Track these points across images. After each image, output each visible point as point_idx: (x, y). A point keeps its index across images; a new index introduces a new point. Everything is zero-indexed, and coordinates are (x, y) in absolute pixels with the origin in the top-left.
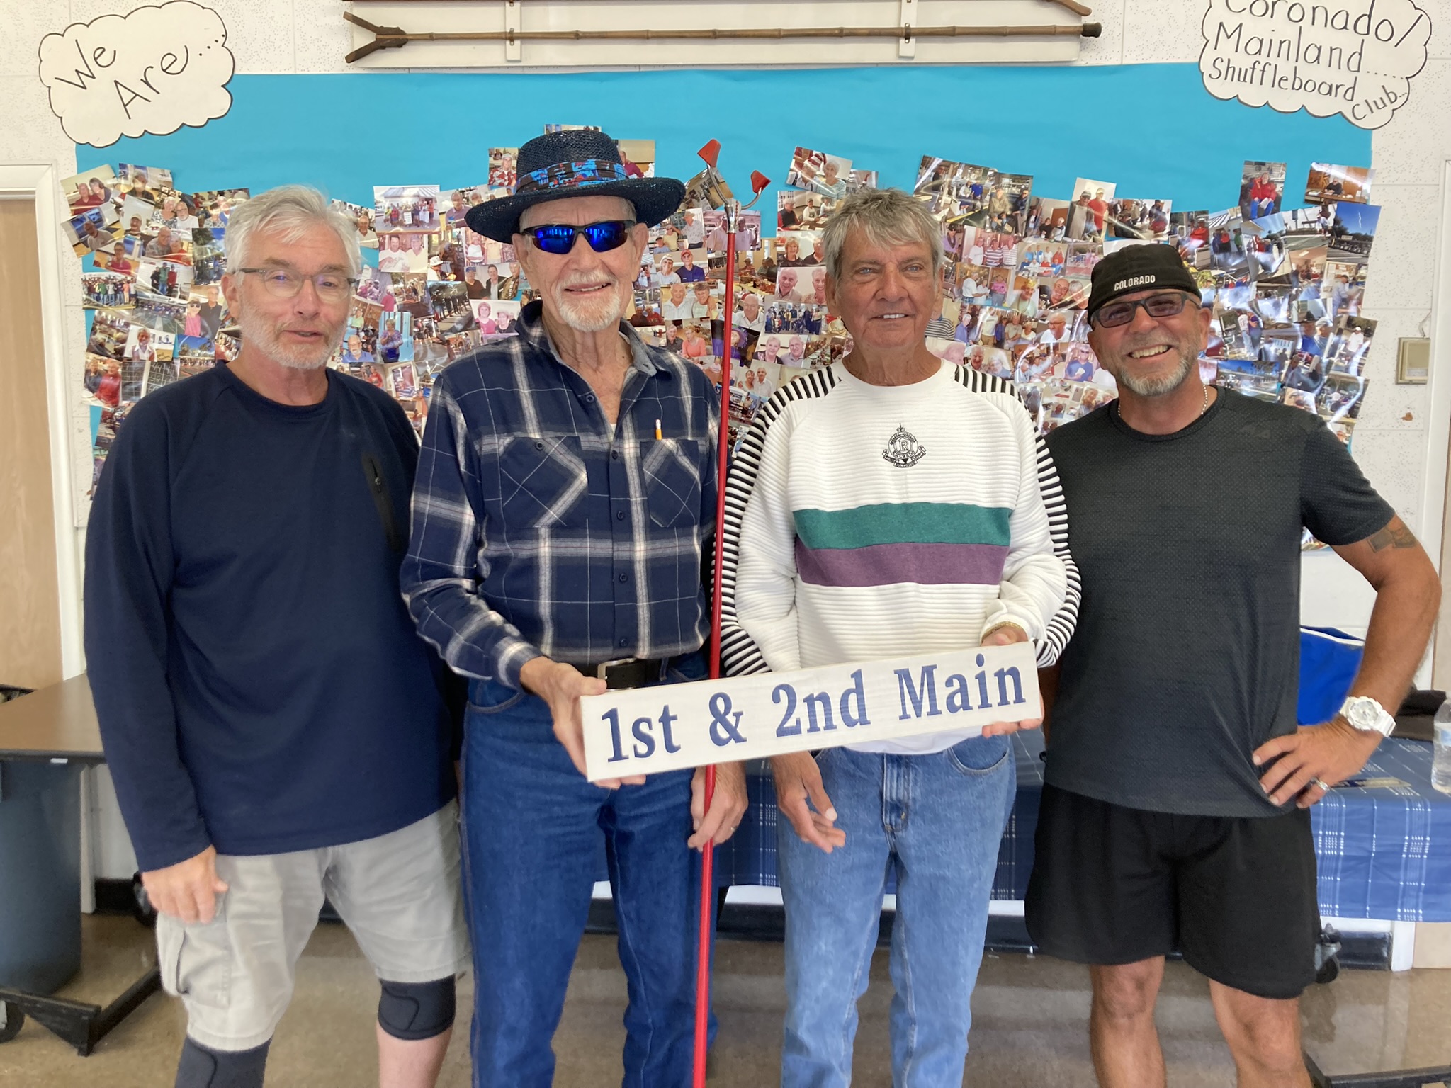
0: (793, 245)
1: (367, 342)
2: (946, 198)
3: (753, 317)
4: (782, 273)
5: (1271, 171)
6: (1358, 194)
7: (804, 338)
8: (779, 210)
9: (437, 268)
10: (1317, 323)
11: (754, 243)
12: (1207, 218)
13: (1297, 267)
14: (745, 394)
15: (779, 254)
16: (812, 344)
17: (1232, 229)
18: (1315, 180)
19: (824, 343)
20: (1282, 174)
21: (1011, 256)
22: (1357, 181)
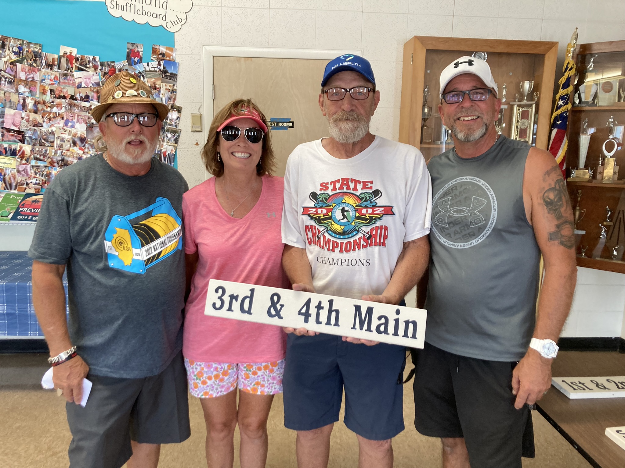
2: (7, 52)
5: (137, 47)
6: (171, 57)
12: (115, 64)
13: (151, 85)
18: (154, 51)
21: (37, 77)
22: (170, 52)
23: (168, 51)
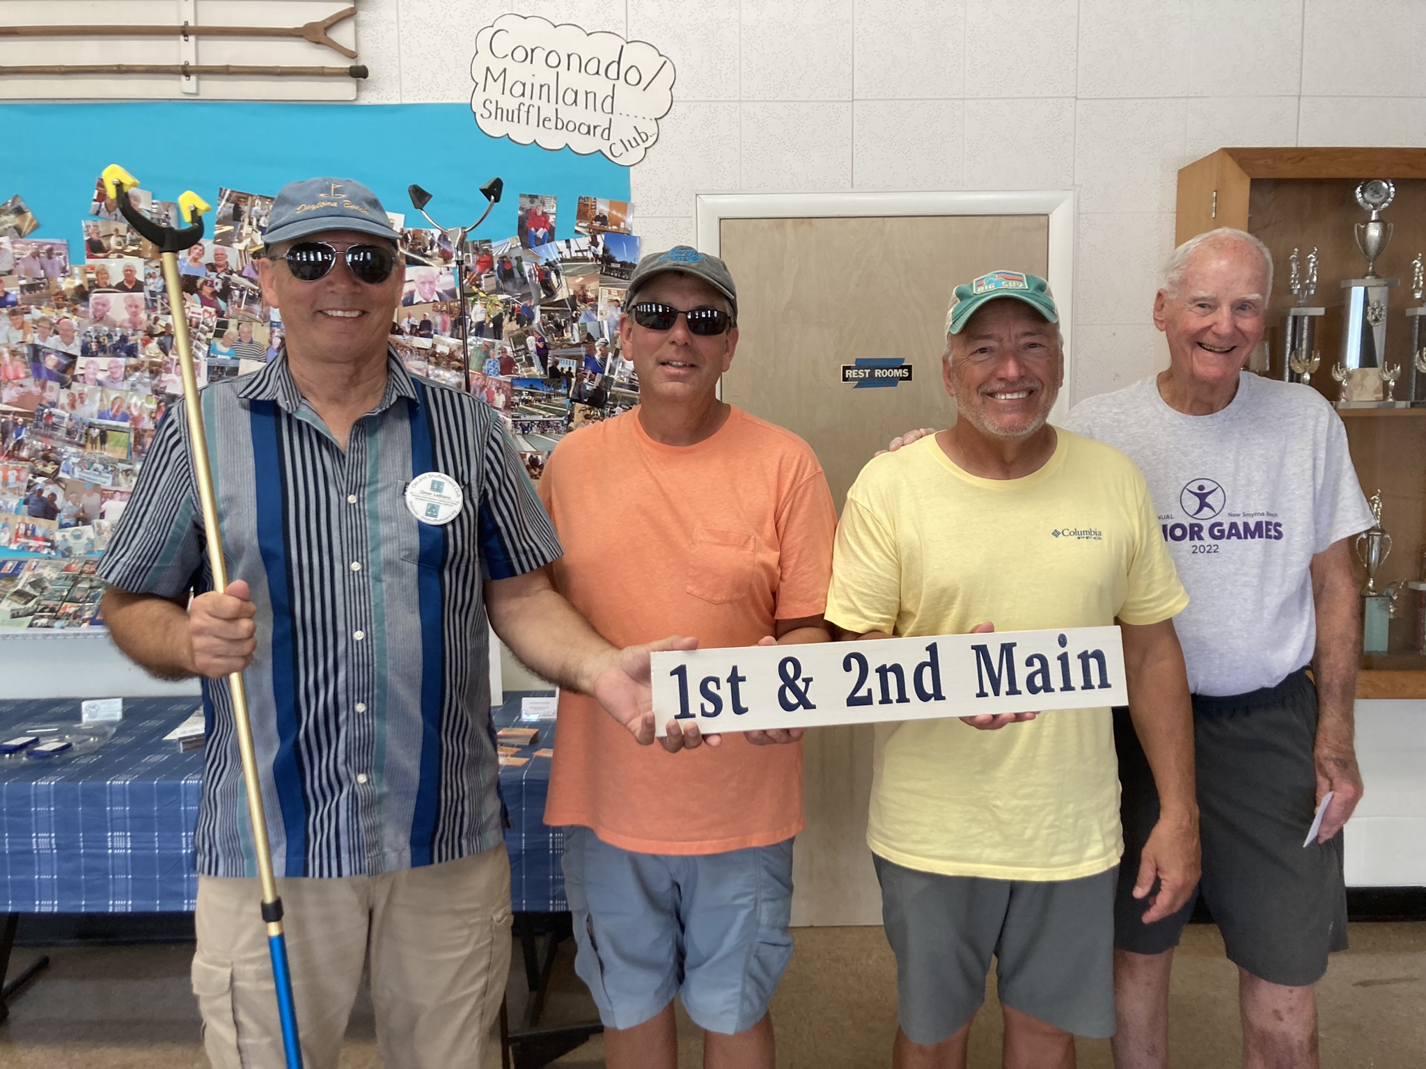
0: (103, 272)
2: (247, 229)
3: (68, 340)
4: (96, 298)
5: (543, 204)
6: (622, 225)
7: (122, 361)
8: (86, 238)
10: (597, 344)
11: (64, 270)
12: (490, 247)
13: (575, 292)
14: (67, 415)
15: (90, 281)
16: (131, 366)
17: (514, 257)
18: (584, 211)
19: (142, 365)
20: (553, 207)
22: (620, 215)
23: (614, 212)
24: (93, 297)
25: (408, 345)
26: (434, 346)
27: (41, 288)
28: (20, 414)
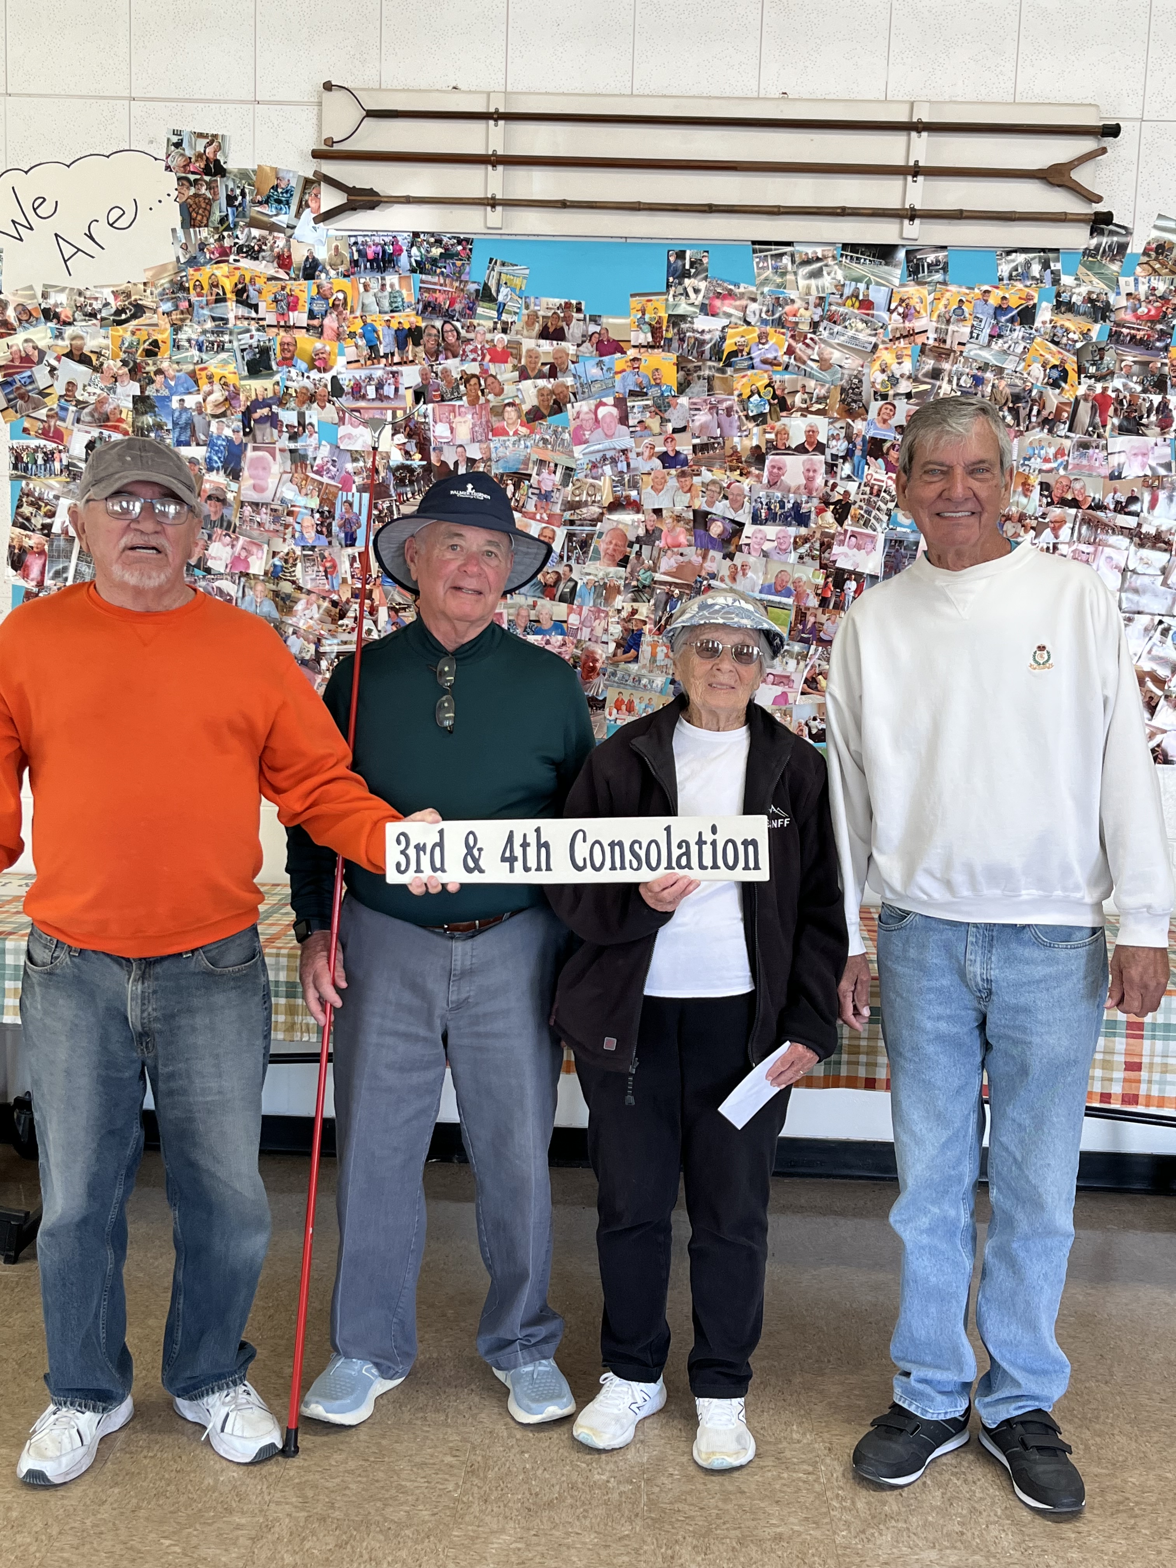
0: (783, 433)
1: (322, 524)
3: (737, 506)
4: (772, 461)
7: (793, 531)
9: (402, 446)
11: (742, 429)
15: (768, 441)
16: (800, 537)
19: (813, 536)
24: (770, 459)
25: (1111, 524)
26: (1139, 525)
27: (714, 449)
28: (677, 585)
